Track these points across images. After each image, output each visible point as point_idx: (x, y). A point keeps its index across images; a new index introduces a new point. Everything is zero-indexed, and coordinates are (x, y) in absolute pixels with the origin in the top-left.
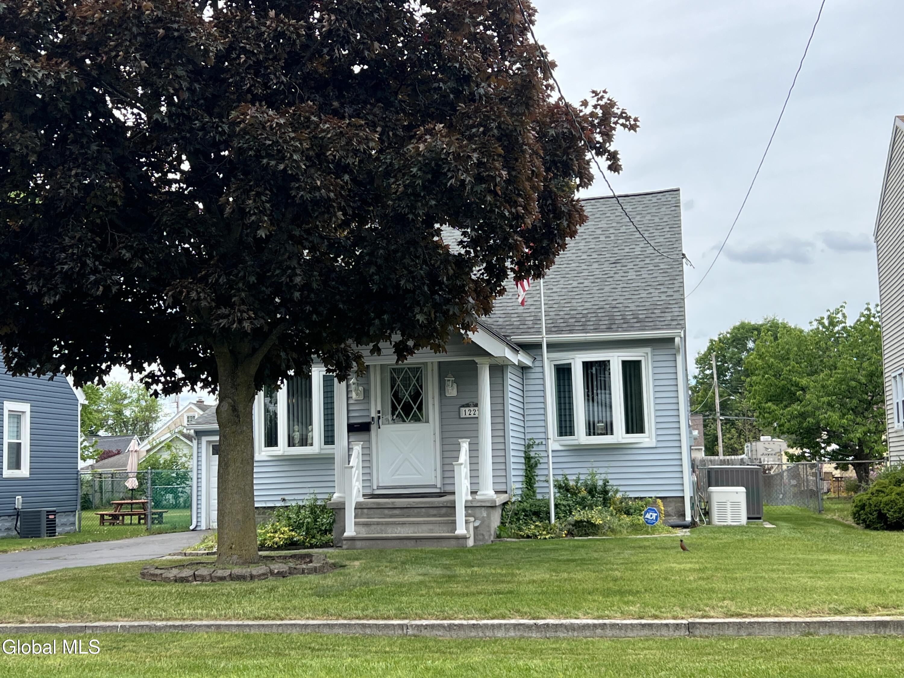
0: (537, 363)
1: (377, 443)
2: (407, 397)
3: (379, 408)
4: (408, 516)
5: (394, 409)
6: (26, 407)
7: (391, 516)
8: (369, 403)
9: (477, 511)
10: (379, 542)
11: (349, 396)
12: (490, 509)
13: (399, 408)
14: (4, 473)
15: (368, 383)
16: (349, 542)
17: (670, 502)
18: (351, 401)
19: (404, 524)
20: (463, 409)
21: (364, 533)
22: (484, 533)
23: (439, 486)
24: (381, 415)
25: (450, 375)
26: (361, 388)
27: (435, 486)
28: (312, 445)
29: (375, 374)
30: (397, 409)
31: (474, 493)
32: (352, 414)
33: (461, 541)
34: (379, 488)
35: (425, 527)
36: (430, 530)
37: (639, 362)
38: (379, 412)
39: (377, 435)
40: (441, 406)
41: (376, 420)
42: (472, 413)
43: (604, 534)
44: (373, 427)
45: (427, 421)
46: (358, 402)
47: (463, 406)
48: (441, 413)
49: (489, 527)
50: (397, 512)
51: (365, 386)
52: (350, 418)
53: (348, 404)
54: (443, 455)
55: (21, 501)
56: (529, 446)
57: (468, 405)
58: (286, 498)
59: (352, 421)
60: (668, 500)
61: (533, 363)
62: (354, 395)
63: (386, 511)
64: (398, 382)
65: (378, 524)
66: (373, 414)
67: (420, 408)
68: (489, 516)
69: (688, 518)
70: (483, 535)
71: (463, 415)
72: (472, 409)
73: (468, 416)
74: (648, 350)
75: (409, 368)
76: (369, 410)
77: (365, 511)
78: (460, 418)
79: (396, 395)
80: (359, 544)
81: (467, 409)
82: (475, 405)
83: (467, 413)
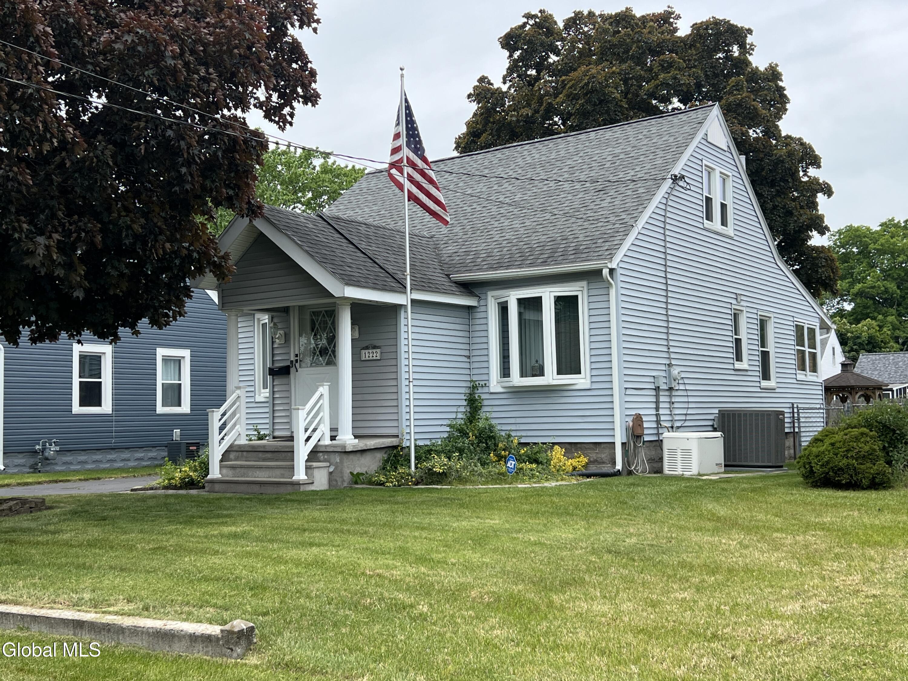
0: (482, 303)
1: (295, 387)
3: (297, 352)
4: (277, 460)
6: (186, 353)
7: (264, 460)
8: (289, 347)
9: (332, 456)
10: (232, 485)
11: (274, 340)
12: (343, 455)
13: (318, 352)
14: (157, 410)
15: (289, 327)
16: (210, 485)
17: (604, 448)
18: (275, 345)
19: (260, 468)
20: (363, 352)
21: (230, 476)
22: (338, 479)
24: (298, 358)
26: (283, 332)
29: (294, 318)
30: (316, 352)
31: (333, 438)
32: (276, 358)
33: (296, 487)
35: (278, 472)
36: (282, 474)
37: (576, 297)
38: (297, 356)
39: (295, 379)
41: (294, 363)
42: (375, 355)
43: (450, 483)
44: (292, 370)
46: (280, 346)
47: (363, 348)
49: (341, 472)
50: (269, 455)
51: (286, 330)
52: (275, 362)
53: (273, 349)
55: (179, 434)
56: (474, 387)
57: (367, 348)
60: (603, 446)
61: (479, 302)
63: (260, 455)
64: (317, 326)
65: (242, 467)
66: (293, 358)
67: (334, 351)
68: (341, 461)
69: (619, 466)
70: (336, 481)
71: (363, 358)
72: (370, 351)
73: (367, 358)
74: (584, 283)
75: (326, 311)
76: (289, 353)
77: (245, 453)
78: (361, 360)
79: (315, 338)
80: (217, 487)
81: (367, 351)
82: (375, 347)
83: (367, 355)
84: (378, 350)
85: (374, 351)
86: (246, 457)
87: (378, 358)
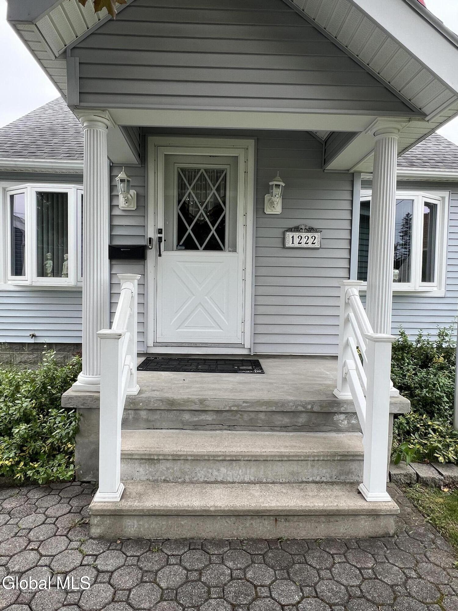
2: (201, 214)
3: (161, 225)
5: (182, 230)
8: (144, 216)
11: (114, 203)
13: (189, 230)
15: (144, 186)
18: (116, 212)
20: (289, 235)
23: (247, 345)
24: (162, 235)
25: (278, 178)
26: (133, 192)
27: (242, 346)
28: (67, 275)
29: (156, 173)
30: (186, 230)
32: (117, 232)
34: (157, 344)
37: (436, 206)
38: (160, 231)
39: (156, 266)
40: (257, 227)
41: (155, 242)
42: (310, 241)
44: (151, 254)
45: (234, 249)
46: (127, 213)
47: (290, 230)
48: (257, 237)
51: (141, 191)
52: (114, 238)
53: (111, 217)
54: (255, 301)
57: (297, 229)
58: (37, 334)
59: (118, 242)
62: (121, 201)
64: (190, 190)
66: (151, 233)
67: (221, 231)
71: (289, 244)
72: (304, 235)
73: (296, 245)
74: (445, 194)
76: (144, 227)
78: (284, 247)
79: (184, 209)
81: (296, 235)
82: (311, 230)
83: (297, 240)
84: (317, 235)
85: (310, 235)
86: (147, 421)
87: (317, 245)
